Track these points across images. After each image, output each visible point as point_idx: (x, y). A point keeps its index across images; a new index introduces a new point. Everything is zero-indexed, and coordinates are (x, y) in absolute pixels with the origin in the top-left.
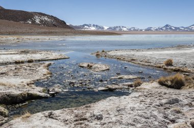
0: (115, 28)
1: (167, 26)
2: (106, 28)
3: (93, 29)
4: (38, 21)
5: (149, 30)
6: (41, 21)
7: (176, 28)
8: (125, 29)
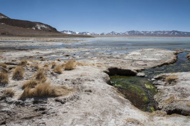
0: (83, 33)
1: (113, 32)
2: (77, 33)
3: (69, 33)
4: (39, 28)
5: (102, 34)
6: (41, 28)
7: (118, 34)
8: (89, 34)
